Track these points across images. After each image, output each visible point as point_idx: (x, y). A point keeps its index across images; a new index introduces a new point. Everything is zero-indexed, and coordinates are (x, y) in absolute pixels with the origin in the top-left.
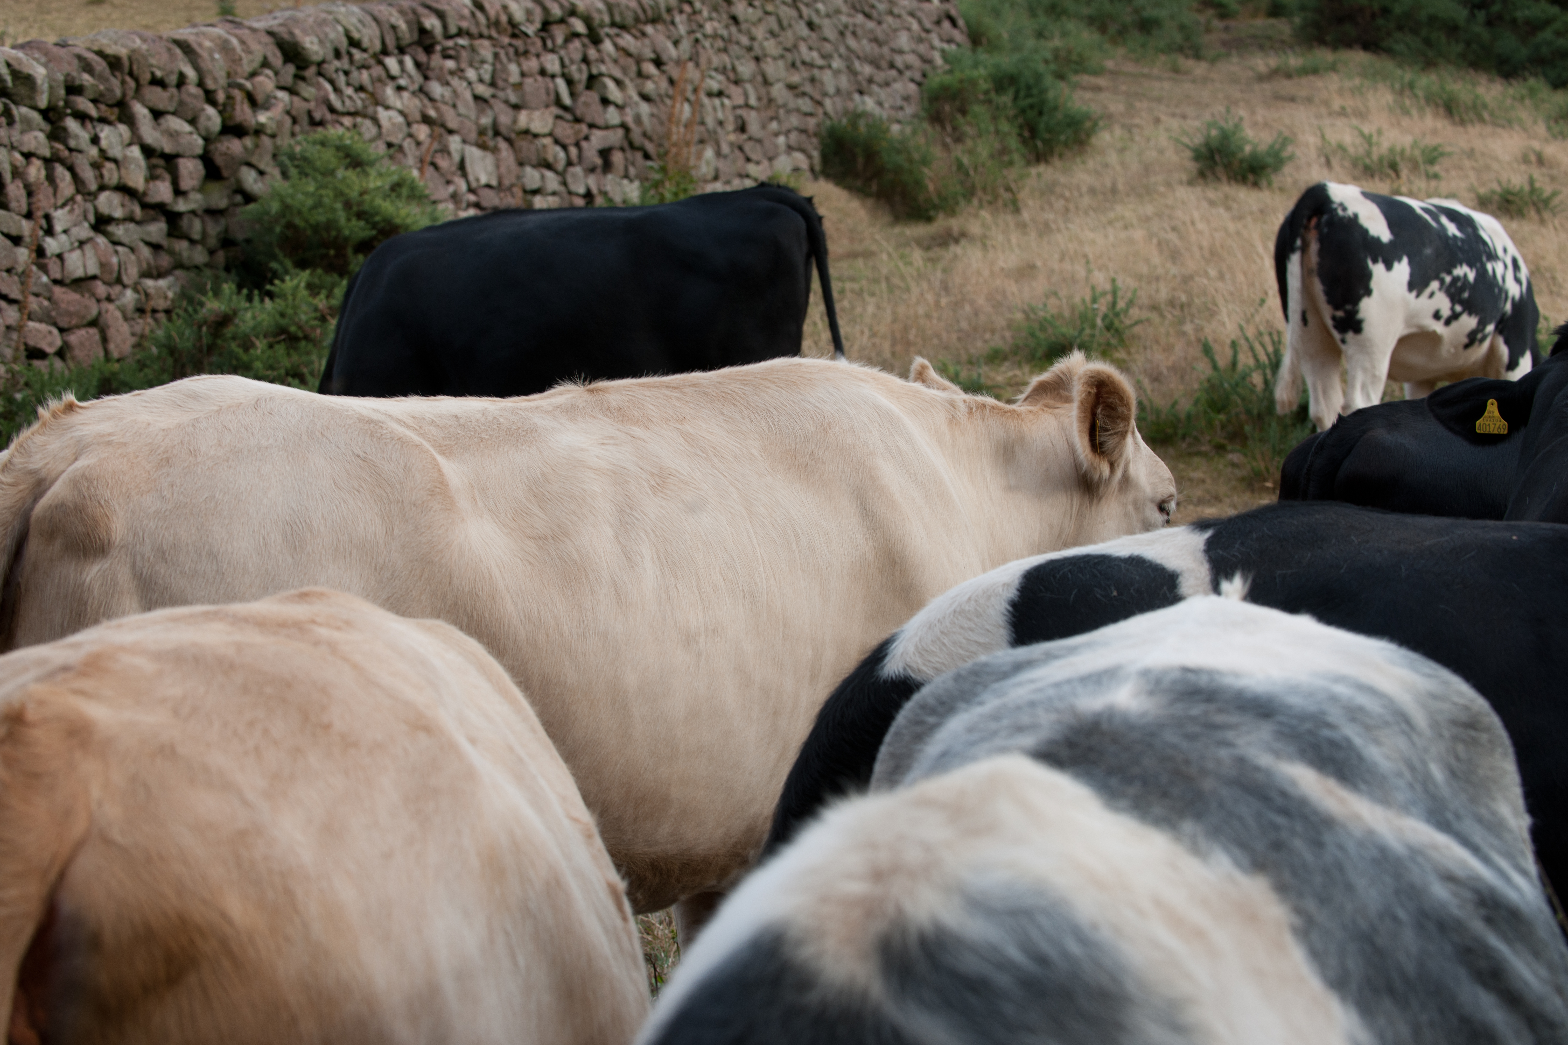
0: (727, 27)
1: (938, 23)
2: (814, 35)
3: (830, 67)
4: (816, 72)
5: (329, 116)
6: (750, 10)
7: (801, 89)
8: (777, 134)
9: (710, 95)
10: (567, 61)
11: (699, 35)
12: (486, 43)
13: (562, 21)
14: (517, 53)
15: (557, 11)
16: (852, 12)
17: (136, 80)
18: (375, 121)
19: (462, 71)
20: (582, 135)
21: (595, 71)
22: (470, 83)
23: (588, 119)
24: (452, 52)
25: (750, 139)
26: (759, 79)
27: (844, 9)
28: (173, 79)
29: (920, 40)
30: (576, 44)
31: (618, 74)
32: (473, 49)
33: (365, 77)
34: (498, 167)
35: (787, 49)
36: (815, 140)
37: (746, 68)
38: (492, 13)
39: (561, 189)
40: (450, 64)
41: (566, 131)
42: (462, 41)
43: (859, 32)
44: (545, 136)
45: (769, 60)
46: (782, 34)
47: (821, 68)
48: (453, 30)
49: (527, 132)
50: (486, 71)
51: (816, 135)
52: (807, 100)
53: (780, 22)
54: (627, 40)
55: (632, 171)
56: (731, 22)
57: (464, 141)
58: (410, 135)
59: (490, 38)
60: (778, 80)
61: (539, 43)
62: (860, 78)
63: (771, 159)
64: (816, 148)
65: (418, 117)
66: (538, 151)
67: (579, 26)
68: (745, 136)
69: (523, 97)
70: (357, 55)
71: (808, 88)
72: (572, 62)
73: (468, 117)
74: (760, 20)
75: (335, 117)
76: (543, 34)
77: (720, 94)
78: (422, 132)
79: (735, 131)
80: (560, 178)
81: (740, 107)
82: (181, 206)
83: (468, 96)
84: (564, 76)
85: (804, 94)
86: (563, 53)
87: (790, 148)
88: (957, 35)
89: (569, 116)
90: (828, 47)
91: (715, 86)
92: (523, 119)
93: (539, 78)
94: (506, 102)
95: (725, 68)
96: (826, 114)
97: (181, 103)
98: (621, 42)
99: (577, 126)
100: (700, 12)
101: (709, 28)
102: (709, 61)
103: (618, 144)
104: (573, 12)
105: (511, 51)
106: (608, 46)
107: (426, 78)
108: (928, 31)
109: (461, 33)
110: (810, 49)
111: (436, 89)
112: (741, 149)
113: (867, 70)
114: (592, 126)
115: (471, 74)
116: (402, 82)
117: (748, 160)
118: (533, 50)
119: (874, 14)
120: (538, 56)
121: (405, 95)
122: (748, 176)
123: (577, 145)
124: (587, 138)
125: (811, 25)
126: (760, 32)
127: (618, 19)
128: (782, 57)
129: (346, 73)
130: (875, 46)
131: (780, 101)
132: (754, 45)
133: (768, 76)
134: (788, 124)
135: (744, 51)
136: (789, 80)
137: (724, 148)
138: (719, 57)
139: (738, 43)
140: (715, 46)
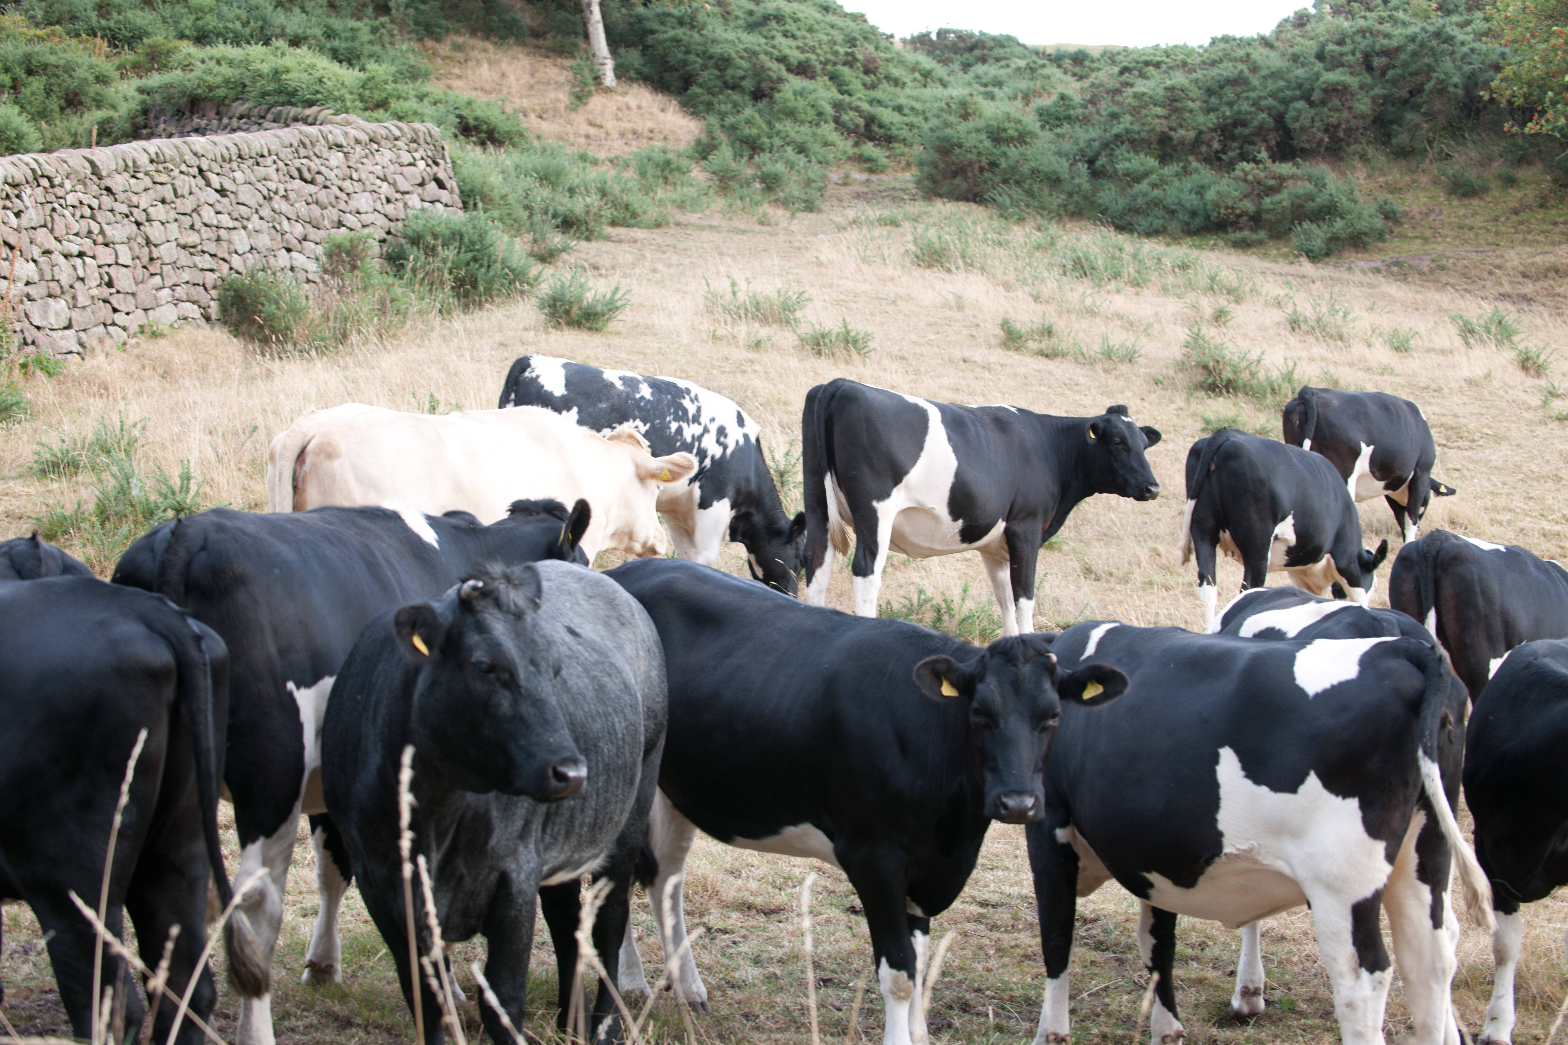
0: (98, 197)
1: (422, 184)
2: (225, 200)
3: (245, 228)
4: (222, 233)
6: (133, 181)
7: (199, 248)
8: (159, 289)
9: (67, 257)
11: (56, 206)
16: (288, 178)
25: (118, 292)
26: (141, 240)
27: (274, 176)
29: (388, 201)
35: (185, 214)
36: (214, 293)
37: (119, 232)
43: (292, 195)
45: (156, 224)
46: (178, 201)
47: (229, 230)
51: (215, 287)
52: (207, 257)
53: (175, 191)
56: (104, 192)
60: (168, 241)
62: (287, 236)
63: (145, 310)
64: (212, 299)
68: (113, 290)
71: (211, 247)
74: (146, 190)
77: (81, 255)
79: (100, 286)
81: (109, 266)
85: (203, 252)
87: (176, 301)
88: (444, 195)
90: (243, 210)
91: (74, 249)
95: (90, 232)
96: (231, 269)
100: (62, 185)
101: (71, 199)
102: (67, 228)
108: (403, 193)
110: (218, 213)
112: (105, 301)
113: (299, 229)
117: (115, 310)
119: (320, 179)
122: (114, 324)
125: (222, 192)
126: (144, 201)
128: (176, 220)
130: (314, 207)
131: (167, 259)
132: (135, 210)
133: (152, 238)
134: (175, 280)
135: (119, 217)
136: (182, 242)
137: (82, 301)
138: (83, 222)
139: (112, 211)
140: (78, 214)
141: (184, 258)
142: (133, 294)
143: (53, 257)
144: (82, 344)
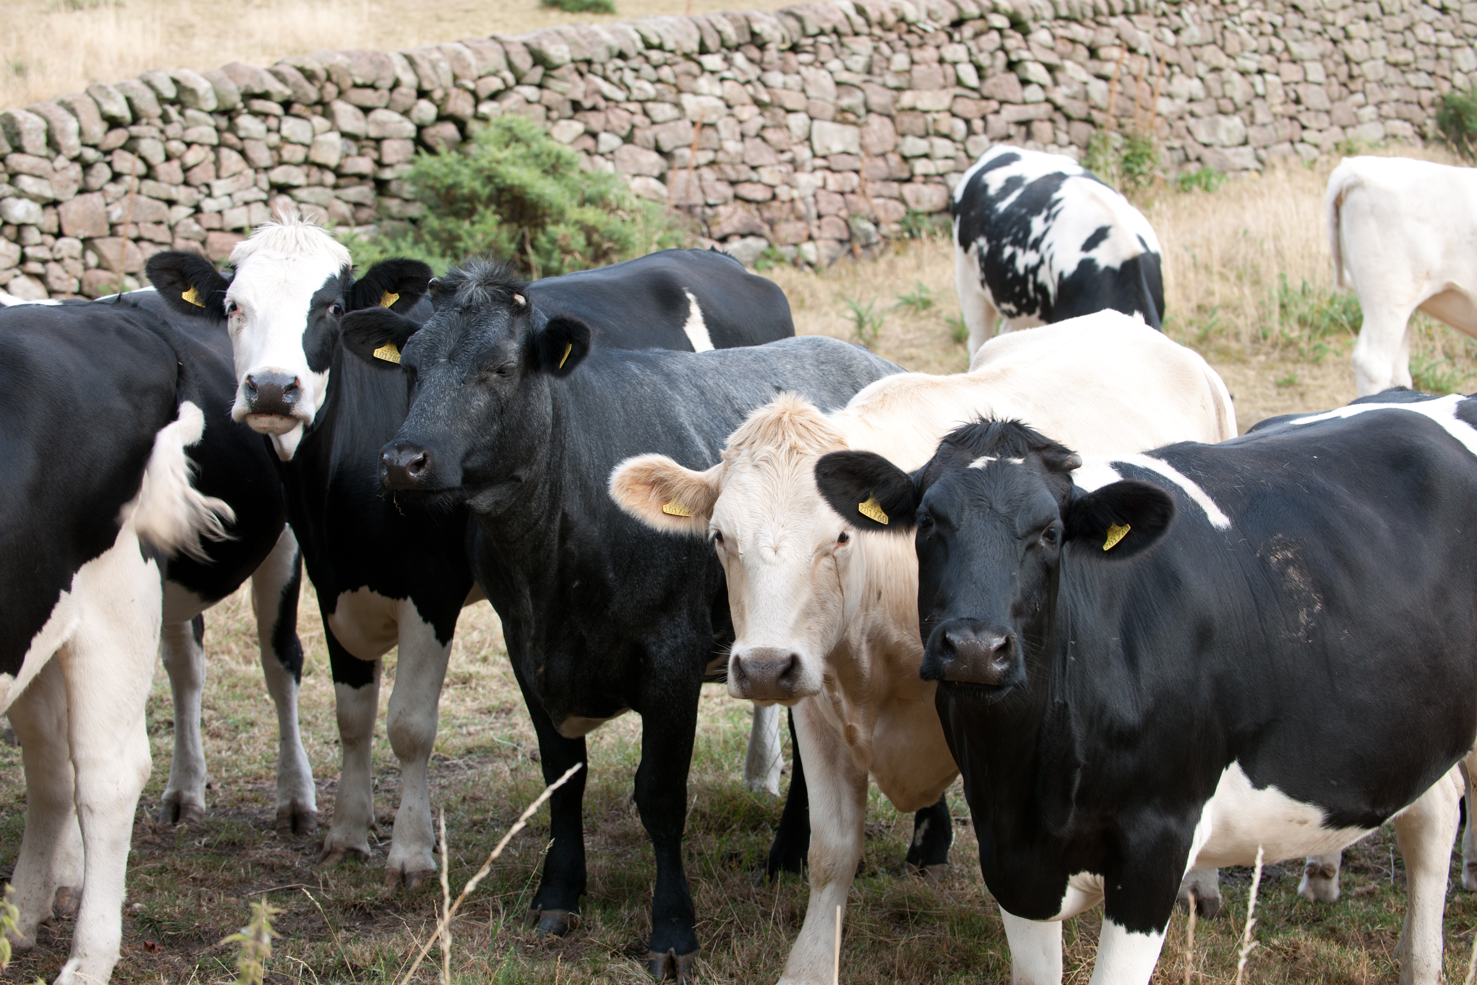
0: (1282, 15)
2: (1447, 19)
5: (602, 104)
7: (1413, 66)
8: (1360, 106)
9: (1243, 73)
10: (974, 50)
11: (1228, 23)
12: (864, 39)
13: (982, 17)
14: (908, 45)
15: (972, 10)
17: (337, 85)
18: (677, 105)
19: (823, 64)
20: (990, 110)
21: (1014, 57)
22: (831, 73)
23: (1001, 97)
24: (809, 49)
25: (1308, 109)
26: (1338, 57)
28: (389, 83)
30: (995, 35)
31: (1052, 59)
32: (842, 45)
33: (666, 72)
34: (862, 137)
35: (1394, 32)
36: (1431, 111)
37: (1309, 49)
38: (874, 16)
39: (962, 155)
40: (805, 58)
41: (968, 107)
42: (823, 39)
44: (938, 112)
46: (1386, 18)
47: (1451, 48)
48: (812, 30)
49: (913, 109)
50: (857, 62)
51: (1433, 104)
52: (1423, 75)
53: (1382, 8)
54: (1076, 31)
55: (1063, 138)
56: (1290, 10)
57: (812, 119)
58: (732, 115)
59: (870, 35)
60: (1373, 58)
61: (943, 37)
63: (1343, 128)
64: (1429, 117)
65: (747, 100)
66: (926, 124)
67: (1000, 21)
68: (1302, 108)
69: (910, 81)
70: (655, 56)
71: (1428, 65)
72: (981, 51)
73: (824, 100)
75: (611, 104)
76: (950, 30)
77: (1261, 72)
78: (749, 113)
79: (1285, 103)
80: (960, 146)
81: (1297, 83)
82: (387, 174)
83: (828, 82)
84: (971, 62)
85: (1418, 70)
86: (972, 44)
87: (1383, 118)
89: (975, 95)
90: (1469, 28)
91: (1251, 66)
92: (907, 99)
93: (936, 65)
94: (884, 86)
95: (1272, 49)
96: (1453, 87)
97: (391, 100)
98: (1060, 32)
99: (984, 103)
101: (1246, 16)
102: (1242, 45)
103: (1045, 117)
104: (995, 10)
105: (900, 45)
106: (1041, 36)
107: (764, 70)
109: (822, 33)
110: (1437, 30)
111: (775, 78)
112: (1292, 118)
114: (1002, 103)
115: (835, 65)
116: (727, 74)
117: (1304, 128)
118: (932, 42)
120: (938, 47)
121: (727, 84)
122: (1303, 141)
123: (984, 118)
124: (997, 112)
125: (1443, 10)
126: (1342, 18)
127: (1064, 12)
128: (1384, 38)
129: (635, 70)
131: (1371, 77)
132: (1330, 29)
133: (1352, 56)
134: (1380, 97)
135: (1309, 35)
136: (1392, 59)
137: (1261, 116)
138: (1263, 40)
139: (1300, 28)
140: (1256, 31)
141: (1393, 76)
142: (1328, 112)
143: (1225, 74)
144: (1261, 161)
